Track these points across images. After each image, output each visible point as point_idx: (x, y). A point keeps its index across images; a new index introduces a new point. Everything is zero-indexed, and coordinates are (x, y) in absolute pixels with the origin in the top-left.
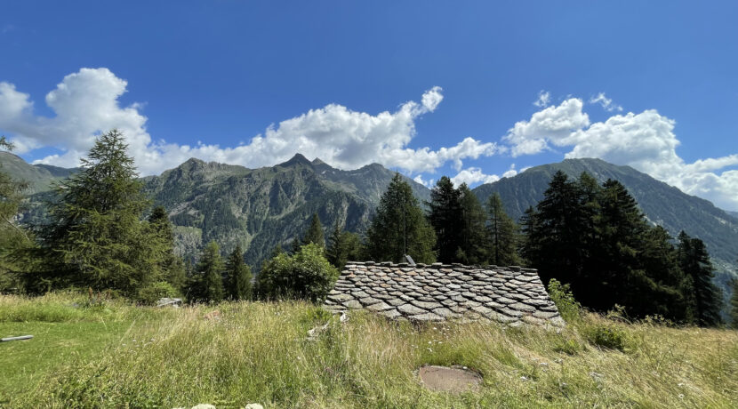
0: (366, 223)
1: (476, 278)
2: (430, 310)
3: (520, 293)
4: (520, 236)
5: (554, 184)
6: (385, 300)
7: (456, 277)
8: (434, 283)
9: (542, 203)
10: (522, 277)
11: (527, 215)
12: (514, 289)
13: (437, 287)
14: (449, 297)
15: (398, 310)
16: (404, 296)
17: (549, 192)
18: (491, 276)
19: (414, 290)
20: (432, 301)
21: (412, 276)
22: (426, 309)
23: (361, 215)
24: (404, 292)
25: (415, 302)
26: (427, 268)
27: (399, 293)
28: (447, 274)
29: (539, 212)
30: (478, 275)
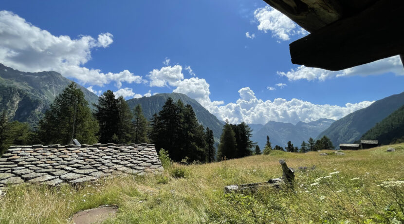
0: (39, 115)
1: (122, 151)
2: (88, 174)
3: (145, 157)
4: (149, 127)
5: (167, 103)
6: (49, 173)
7: (109, 152)
8: (93, 157)
9: (161, 112)
10: (147, 149)
11: (154, 117)
12: (142, 155)
13: (95, 159)
14: (103, 164)
15: (60, 178)
16: (67, 168)
17: (165, 107)
18: (131, 149)
19: (77, 163)
20: (90, 168)
21: (77, 153)
22: (85, 174)
23: (34, 109)
24: (68, 165)
25: (77, 171)
26: (89, 147)
27: (63, 166)
28: (103, 150)
29: (159, 116)
30: (123, 149)
